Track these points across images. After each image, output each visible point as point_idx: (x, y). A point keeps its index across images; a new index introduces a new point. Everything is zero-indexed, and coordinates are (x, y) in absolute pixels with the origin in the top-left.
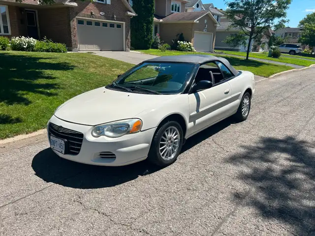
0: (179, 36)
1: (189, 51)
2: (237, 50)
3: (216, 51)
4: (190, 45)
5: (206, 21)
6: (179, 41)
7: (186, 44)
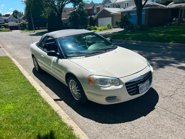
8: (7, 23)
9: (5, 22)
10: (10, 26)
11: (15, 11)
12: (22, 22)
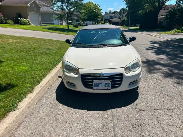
0: (17, 15)
1: (29, 25)
2: (53, 24)
3: (43, 25)
4: (28, 21)
5: (34, 6)
6: (19, 18)
7: (26, 20)
8: (112, 19)
9: (111, 18)
10: (113, 22)
11: (122, 8)
12: (123, 19)
